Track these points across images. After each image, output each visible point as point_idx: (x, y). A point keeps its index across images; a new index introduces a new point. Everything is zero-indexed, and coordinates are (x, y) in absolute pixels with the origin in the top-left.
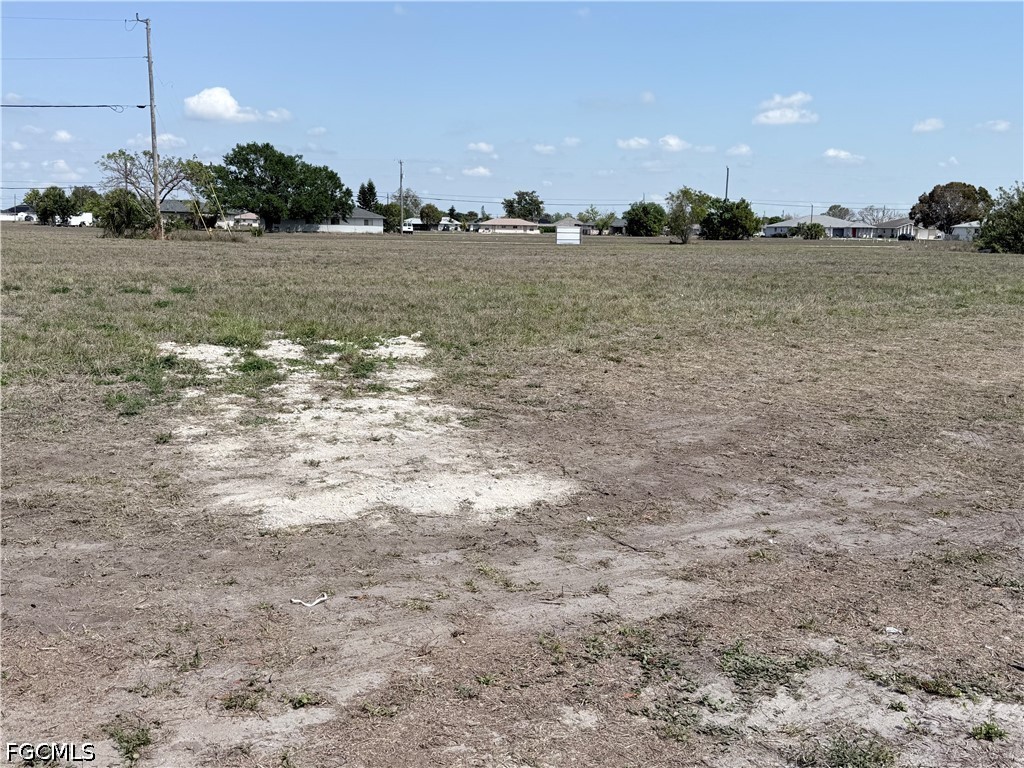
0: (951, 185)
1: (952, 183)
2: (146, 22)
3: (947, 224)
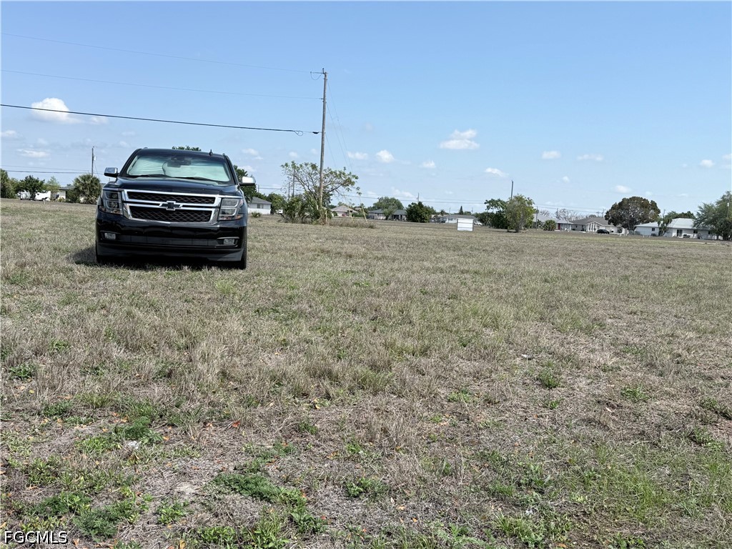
0: (634, 198)
1: (634, 197)
2: (325, 74)
3: (631, 225)
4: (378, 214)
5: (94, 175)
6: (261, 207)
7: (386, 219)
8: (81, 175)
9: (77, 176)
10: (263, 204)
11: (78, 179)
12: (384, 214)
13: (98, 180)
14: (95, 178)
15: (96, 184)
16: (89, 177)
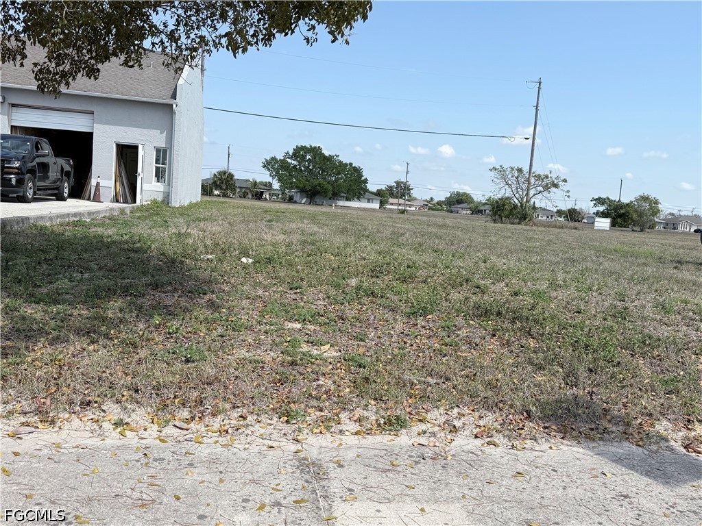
4: (462, 208)
5: (230, 171)
6: (371, 201)
7: (472, 214)
8: (218, 170)
9: (215, 171)
10: (373, 199)
11: (215, 174)
12: (470, 208)
13: (233, 176)
14: (230, 174)
15: (231, 179)
16: (225, 173)
